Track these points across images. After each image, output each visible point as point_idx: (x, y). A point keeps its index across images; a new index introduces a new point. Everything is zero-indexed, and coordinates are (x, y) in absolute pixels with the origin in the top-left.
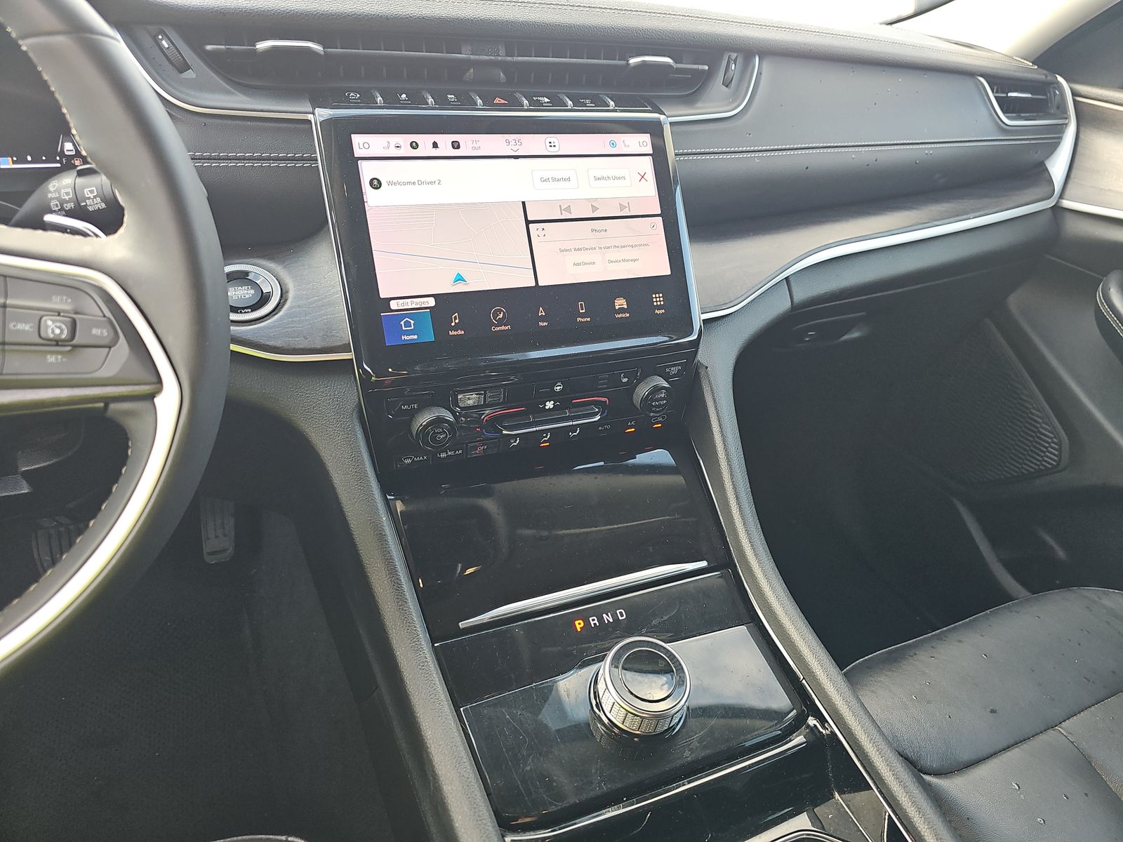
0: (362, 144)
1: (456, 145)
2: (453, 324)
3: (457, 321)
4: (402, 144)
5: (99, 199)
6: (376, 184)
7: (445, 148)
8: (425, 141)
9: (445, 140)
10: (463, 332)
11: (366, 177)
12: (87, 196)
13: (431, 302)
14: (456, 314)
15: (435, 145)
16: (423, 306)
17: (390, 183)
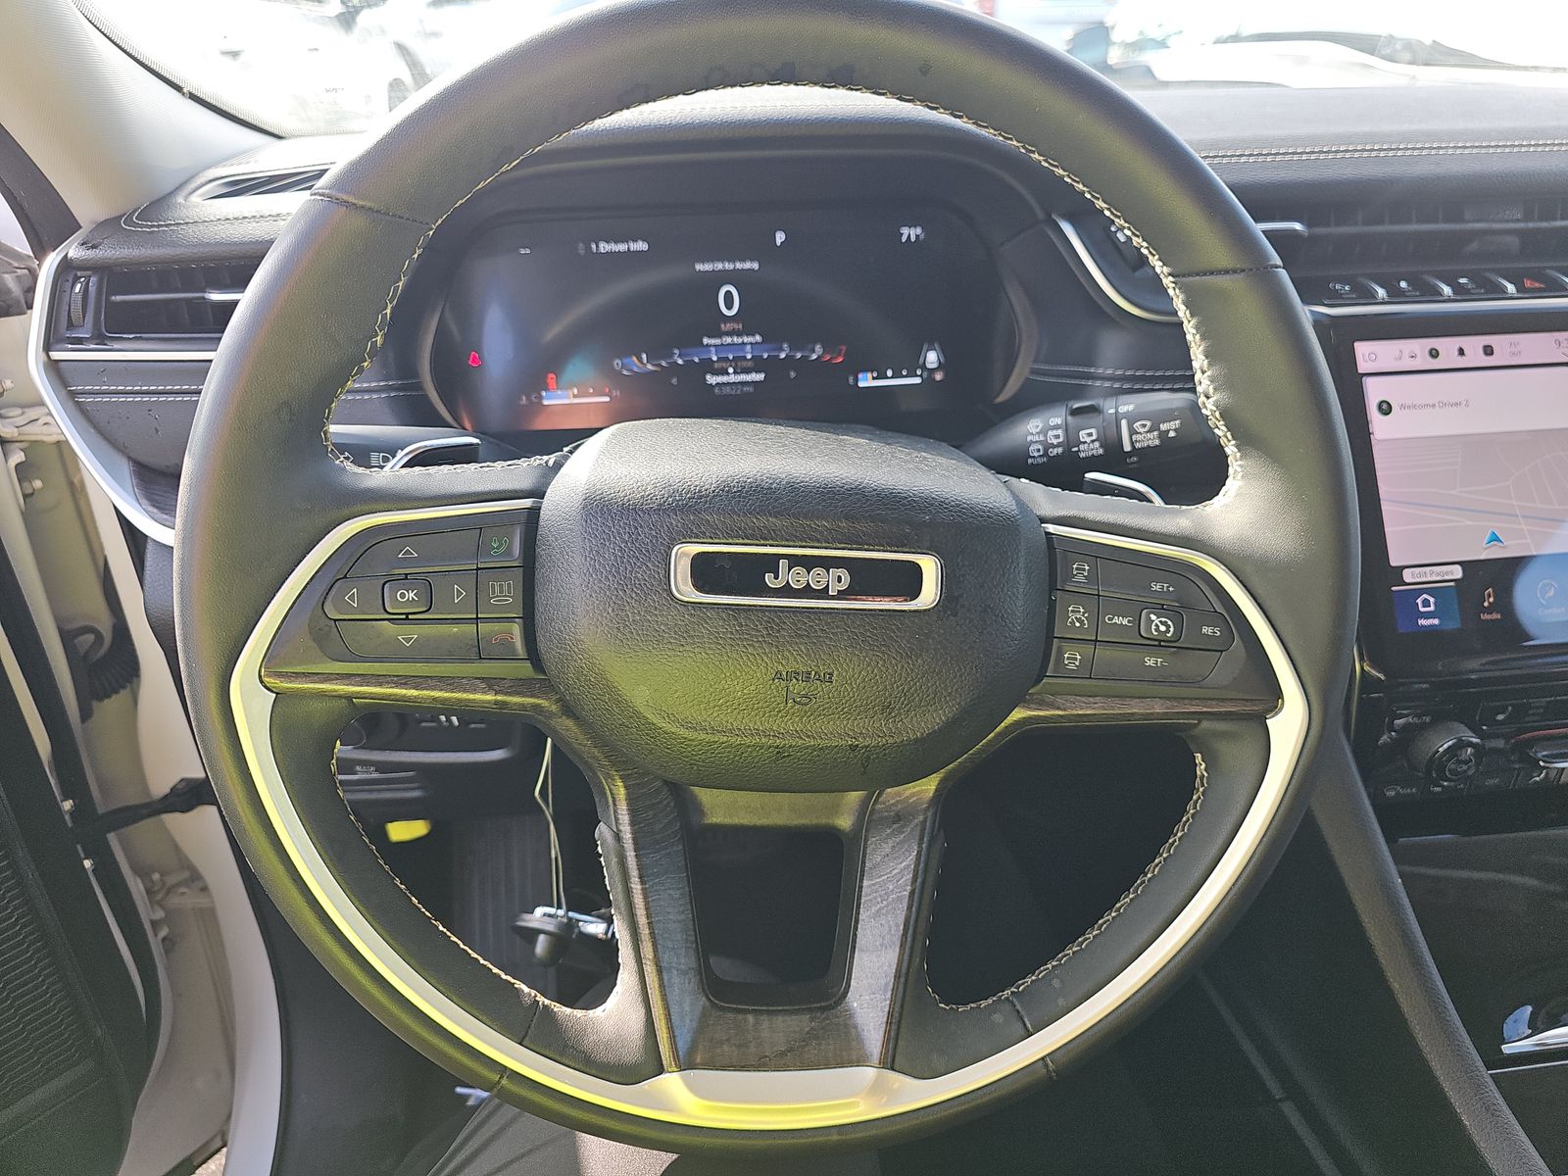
0: (1369, 354)
1: (1488, 351)
2: (1486, 604)
3: (1491, 600)
4: (1418, 352)
5: (1097, 444)
6: (1385, 408)
7: (1475, 356)
8: (1447, 346)
9: (1474, 344)
10: (1499, 617)
11: (1373, 399)
12: (1082, 440)
13: (1457, 572)
14: (1490, 590)
15: (1461, 352)
16: (1446, 578)
17: (1403, 407)
